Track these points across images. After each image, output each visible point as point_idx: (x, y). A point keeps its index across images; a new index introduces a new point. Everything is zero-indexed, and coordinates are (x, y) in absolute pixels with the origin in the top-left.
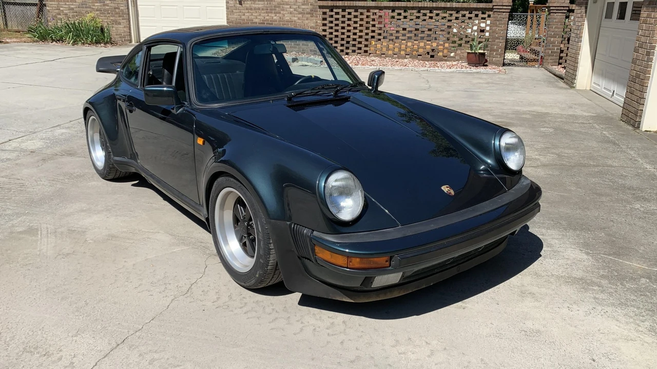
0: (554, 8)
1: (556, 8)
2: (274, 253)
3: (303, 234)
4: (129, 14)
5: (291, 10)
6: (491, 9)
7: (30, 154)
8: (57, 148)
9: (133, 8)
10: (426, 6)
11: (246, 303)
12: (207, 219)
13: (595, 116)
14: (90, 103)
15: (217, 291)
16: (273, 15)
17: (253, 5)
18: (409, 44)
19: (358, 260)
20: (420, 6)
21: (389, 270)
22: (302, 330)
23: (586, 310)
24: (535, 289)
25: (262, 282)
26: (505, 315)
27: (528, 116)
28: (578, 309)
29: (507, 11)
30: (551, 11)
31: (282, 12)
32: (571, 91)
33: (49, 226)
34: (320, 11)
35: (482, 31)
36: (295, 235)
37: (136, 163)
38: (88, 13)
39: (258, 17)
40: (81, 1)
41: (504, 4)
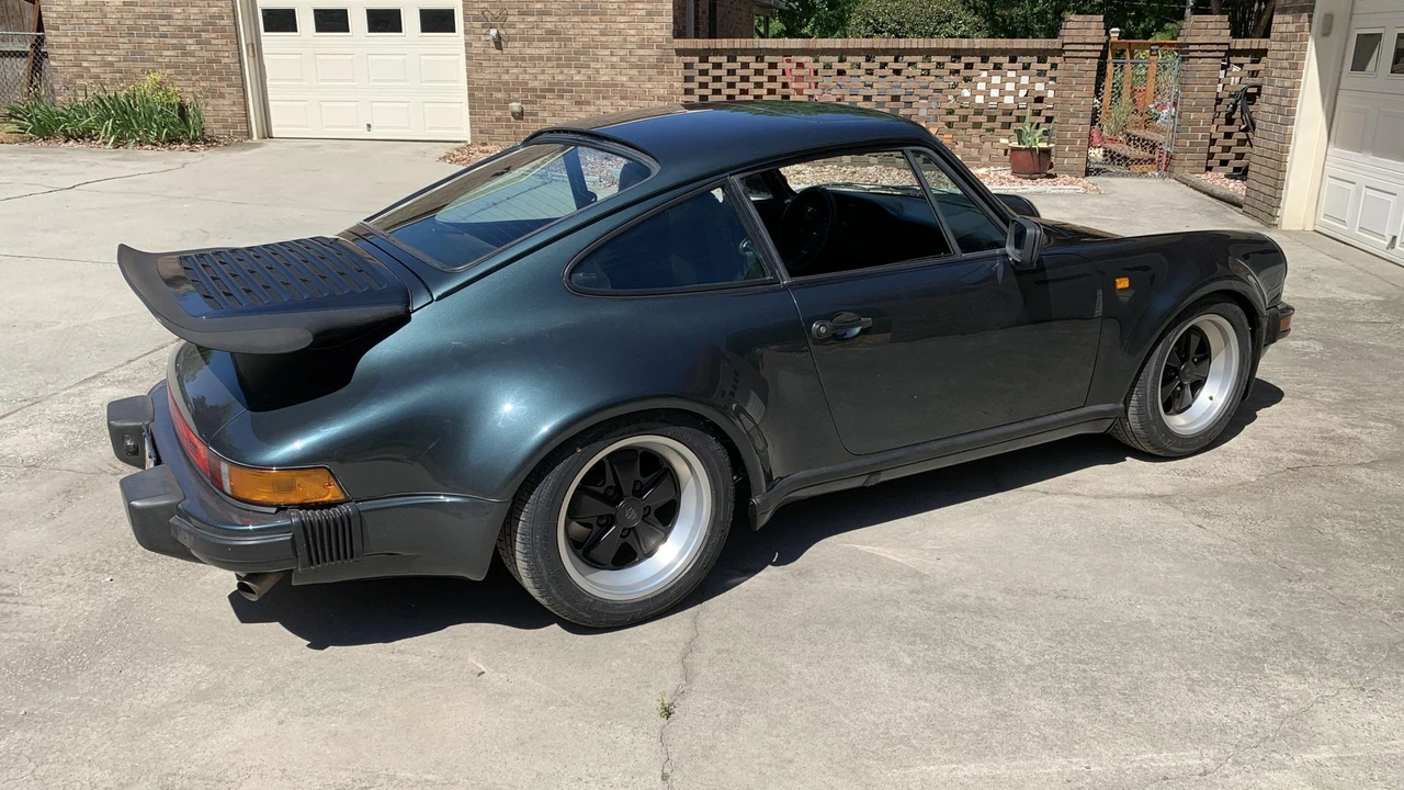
0: (1197, 47)
1: (1201, 47)
4: (242, 74)
5: (614, 59)
6: (1059, 52)
7: (25, 475)
9: (251, 60)
10: (915, 46)
13: (1383, 302)
16: (573, 71)
17: (529, 51)
20: (901, 46)
29: (1093, 54)
30: (1191, 54)
31: (593, 65)
34: (679, 62)
35: (1039, 100)
38: (148, 73)
39: (540, 77)
40: (130, 46)
41: (1088, 40)
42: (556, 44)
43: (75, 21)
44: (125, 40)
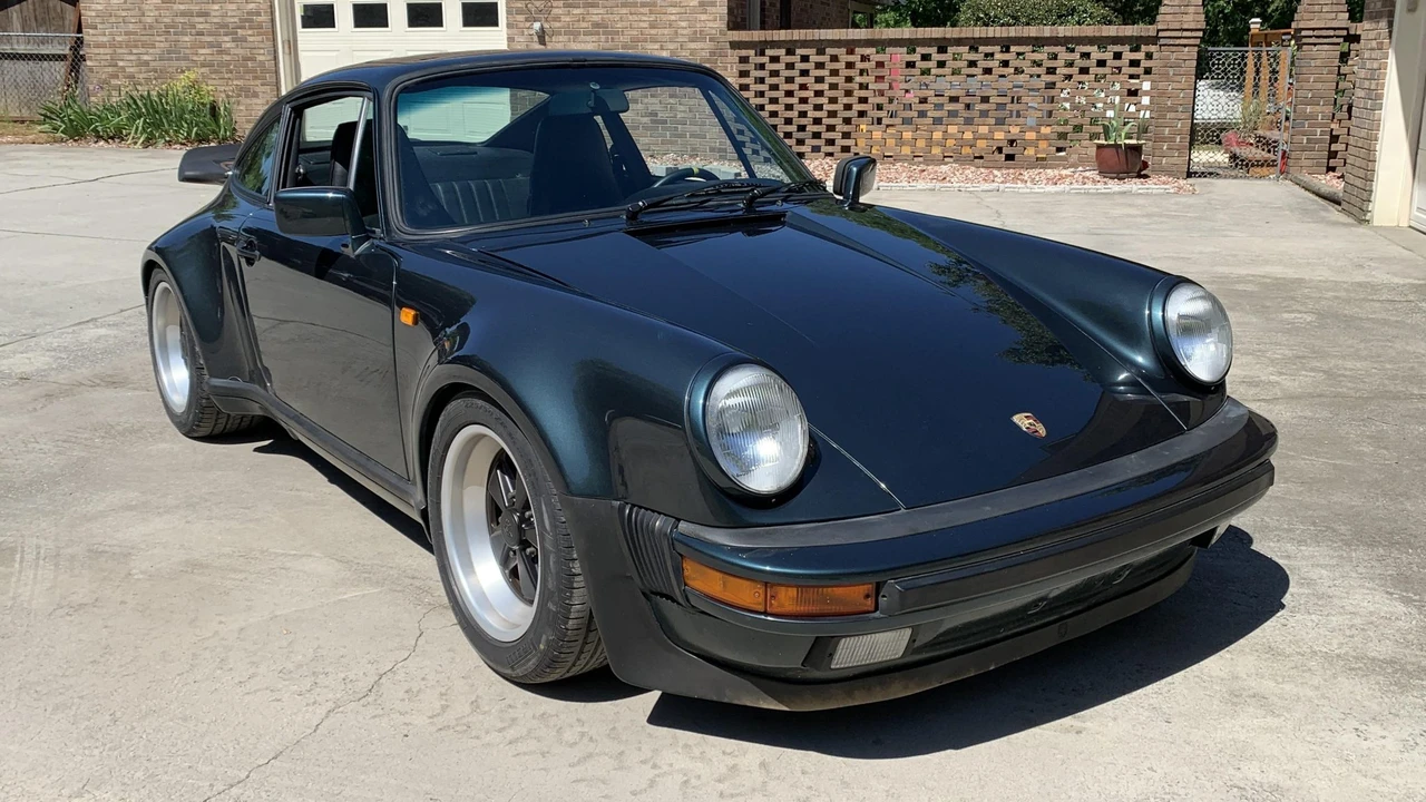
0: (1311, 33)
1: (1316, 33)
2: (582, 584)
3: (653, 532)
4: (277, 72)
6: (1154, 40)
7: (17, 384)
8: (84, 370)
9: (287, 57)
10: (991, 35)
11: (514, 720)
12: (424, 514)
13: (1421, 285)
14: (159, 251)
15: (443, 691)
17: (573, 46)
18: (952, 129)
19: (793, 592)
20: (977, 35)
21: (874, 618)
22: (652, 783)
23: (1405, 736)
24: (1268, 686)
25: (553, 663)
26: (1188, 749)
27: (1250, 287)
28: (1384, 733)
29: (1192, 42)
30: (1304, 40)
32: (1362, 230)
33: (42, 542)
34: (733, 56)
35: (1133, 93)
36: (634, 533)
37: (262, 391)
38: (183, 72)
40: (167, 45)
41: (1185, 27)
42: (603, 38)
43: (113, 20)
44: (162, 38)
